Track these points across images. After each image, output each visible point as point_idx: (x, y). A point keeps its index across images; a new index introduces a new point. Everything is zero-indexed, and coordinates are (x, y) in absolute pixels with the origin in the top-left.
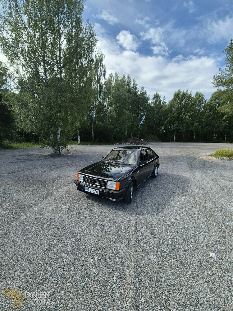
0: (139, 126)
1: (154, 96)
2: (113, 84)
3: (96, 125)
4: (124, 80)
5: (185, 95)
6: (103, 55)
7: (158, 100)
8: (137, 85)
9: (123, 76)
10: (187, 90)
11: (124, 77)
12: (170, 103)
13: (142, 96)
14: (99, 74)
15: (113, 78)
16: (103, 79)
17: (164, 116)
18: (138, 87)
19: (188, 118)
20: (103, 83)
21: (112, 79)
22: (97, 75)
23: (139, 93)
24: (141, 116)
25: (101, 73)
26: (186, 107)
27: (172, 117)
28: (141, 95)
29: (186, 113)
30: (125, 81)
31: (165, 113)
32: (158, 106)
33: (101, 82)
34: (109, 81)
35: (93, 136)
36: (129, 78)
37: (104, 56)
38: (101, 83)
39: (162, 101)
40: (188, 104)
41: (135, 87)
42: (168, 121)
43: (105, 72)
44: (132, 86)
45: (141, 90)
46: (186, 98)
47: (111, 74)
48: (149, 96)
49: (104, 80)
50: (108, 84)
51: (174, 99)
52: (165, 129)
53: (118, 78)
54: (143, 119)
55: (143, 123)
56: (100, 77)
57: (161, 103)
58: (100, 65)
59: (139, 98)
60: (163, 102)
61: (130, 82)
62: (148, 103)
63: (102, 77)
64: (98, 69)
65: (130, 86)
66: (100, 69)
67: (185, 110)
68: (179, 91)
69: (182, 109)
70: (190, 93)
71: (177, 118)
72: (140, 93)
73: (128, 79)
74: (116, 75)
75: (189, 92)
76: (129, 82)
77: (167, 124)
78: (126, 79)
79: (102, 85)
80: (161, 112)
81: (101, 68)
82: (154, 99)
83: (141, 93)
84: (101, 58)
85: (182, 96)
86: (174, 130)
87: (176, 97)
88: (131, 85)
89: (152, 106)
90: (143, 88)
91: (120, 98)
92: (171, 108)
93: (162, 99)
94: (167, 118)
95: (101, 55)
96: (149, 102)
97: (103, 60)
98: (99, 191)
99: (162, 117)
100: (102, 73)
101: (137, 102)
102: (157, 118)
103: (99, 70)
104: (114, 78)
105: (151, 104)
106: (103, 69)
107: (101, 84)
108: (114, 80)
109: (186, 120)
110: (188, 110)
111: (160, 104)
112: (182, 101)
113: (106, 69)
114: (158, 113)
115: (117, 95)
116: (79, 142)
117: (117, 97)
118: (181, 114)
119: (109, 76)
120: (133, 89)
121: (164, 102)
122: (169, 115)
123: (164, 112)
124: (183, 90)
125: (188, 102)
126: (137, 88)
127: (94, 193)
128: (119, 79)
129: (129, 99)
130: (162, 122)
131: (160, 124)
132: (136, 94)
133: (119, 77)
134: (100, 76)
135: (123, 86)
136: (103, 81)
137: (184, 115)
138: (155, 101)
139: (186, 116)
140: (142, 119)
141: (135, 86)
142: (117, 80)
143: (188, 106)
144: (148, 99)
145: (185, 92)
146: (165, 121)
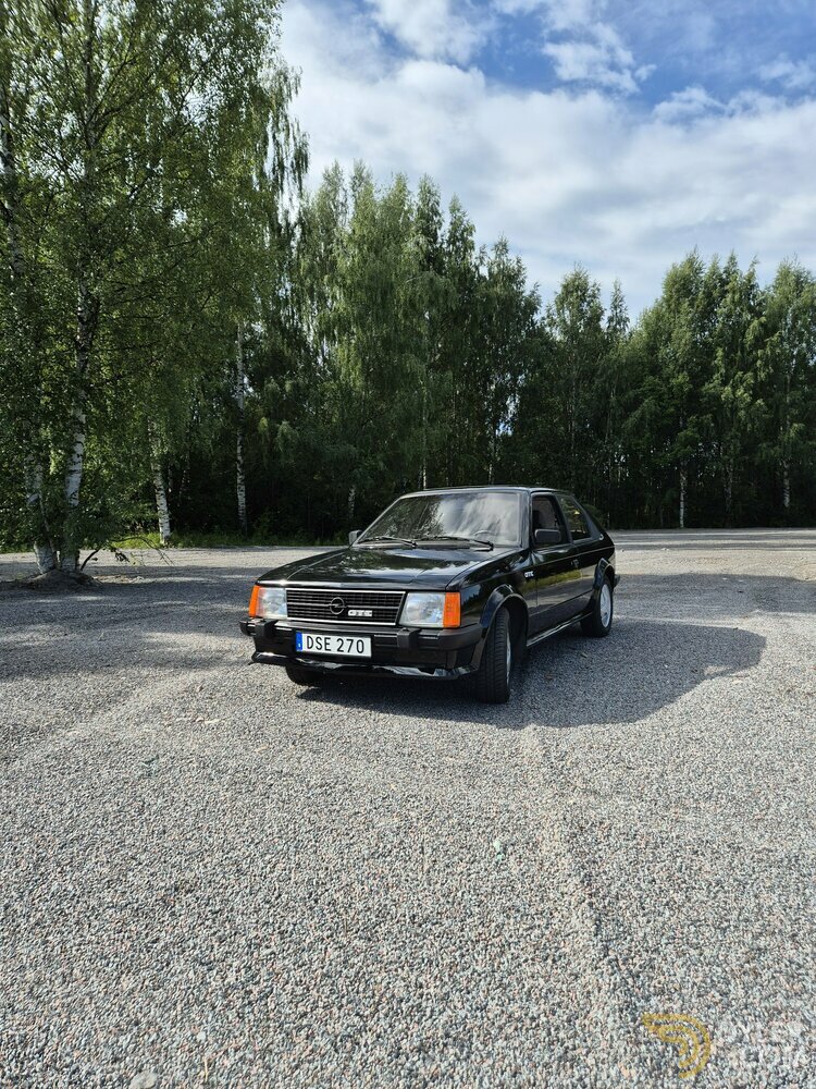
0: (491, 444)
1: (565, 287)
2: (346, 223)
3: (260, 436)
4: (403, 203)
5: (724, 283)
6: (291, 76)
7: (585, 307)
8: (470, 230)
9: (398, 183)
10: (732, 259)
11: (401, 188)
12: (647, 325)
13: (498, 289)
14: (268, 167)
15: (341, 193)
16: (295, 198)
17: (621, 391)
18: (477, 238)
19: (747, 398)
20: (293, 218)
21: (340, 198)
22: (262, 174)
23: (484, 271)
24: (502, 393)
25: (281, 166)
26: (733, 340)
27: (660, 398)
28: (496, 283)
29: (732, 372)
30: (410, 211)
31: (626, 373)
32: (589, 340)
33: (280, 212)
34: (321, 210)
35: (241, 498)
36: (427, 193)
37: (298, 79)
38: (280, 217)
39: (608, 314)
40: (740, 329)
41: (464, 240)
42: (642, 418)
43: (301, 161)
44: (444, 232)
45: (491, 255)
46: (729, 296)
47: (331, 172)
48: (536, 286)
49: (296, 202)
50: (319, 223)
51: (667, 301)
52: (632, 464)
53: (368, 193)
54: (511, 408)
55: (510, 433)
56: (278, 186)
57: (604, 324)
58: (276, 124)
59: (487, 296)
60: (610, 320)
61: (436, 213)
62: (533, 324)
63: (289, 184)
64: (266, 142)
65: (435, 236)
66: (277, 144)
67: (729, 362)
68: (691, 262)
69: (711, 353)
70: (745, 273)
71: (693, 401)
72: (490, 274)
73: (425, 201)
74: (360, 178)
75: (743, 269)
76: (428, 217)
77: (638, 430)
78: (414, 200)
79: (288, 224)
80: (604, 370)
81: (281, 137)
82: (562, 301)
83: (495, 270)
84: (281, 89)
85: (706, 287)
86: (678, 464)
87: (678, 291)
88: (439, 233)
89: (554, 342)
90: (505, 245)
91: (386, 293)
92: (652, 349)
93: (605, 302)
94: (637, 402)
95: (280, 74)
96: (536, 317)
97: (289, 96)
98: (367, 641)
99: (608, 397)
100: (287, 164)
101: (475, 317)
102: (585, 402)
103: (271, 148)
104: (350, 192)
105: (548, 329)
106: (292, 147)
107: (281, 221)
108: (351, 203)
109: (735, 410)
110: (742, 359)
111: (598, 329)
112: (708, 312)
113: (305, 144)
114: (588, 375)
115: (371, 278)
116: (164, 529)
117: (369, 288)
118: (709, 379)
119: (323, 181)
120: (449, 254)
121: (619, 320)
122: (646, 386)
123: (621, 367)
124: (711, 259)
125: (740, 315)
126: (472, 248)
127: (346, 653)
128: (378, 197)
129: (432, 303)
130: (610, 422)
131: (602, 437)
132: (465, 278)
133: (379, 186)
134: (276, 179)
135: (397, 235)
136: (289, 205)
137: (724, 383)
138: (567, 313)
139: (735, 388)
140: (506, 408)
141: (461, 237)
142: (363, 205)
143: (743, 335)
144: (532, 307)
145: (723, 264)
146: (625, 417)
